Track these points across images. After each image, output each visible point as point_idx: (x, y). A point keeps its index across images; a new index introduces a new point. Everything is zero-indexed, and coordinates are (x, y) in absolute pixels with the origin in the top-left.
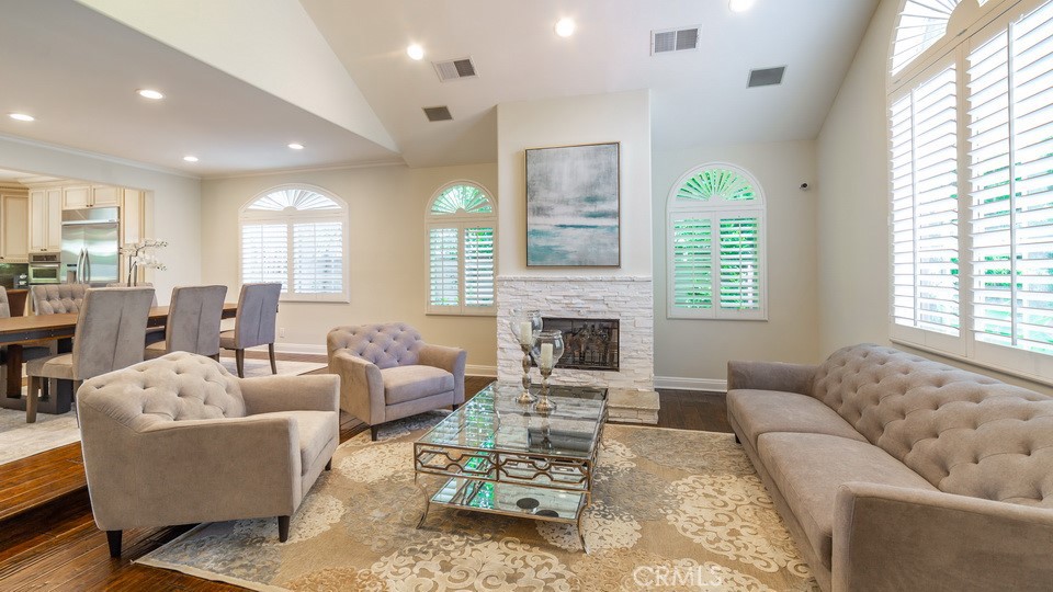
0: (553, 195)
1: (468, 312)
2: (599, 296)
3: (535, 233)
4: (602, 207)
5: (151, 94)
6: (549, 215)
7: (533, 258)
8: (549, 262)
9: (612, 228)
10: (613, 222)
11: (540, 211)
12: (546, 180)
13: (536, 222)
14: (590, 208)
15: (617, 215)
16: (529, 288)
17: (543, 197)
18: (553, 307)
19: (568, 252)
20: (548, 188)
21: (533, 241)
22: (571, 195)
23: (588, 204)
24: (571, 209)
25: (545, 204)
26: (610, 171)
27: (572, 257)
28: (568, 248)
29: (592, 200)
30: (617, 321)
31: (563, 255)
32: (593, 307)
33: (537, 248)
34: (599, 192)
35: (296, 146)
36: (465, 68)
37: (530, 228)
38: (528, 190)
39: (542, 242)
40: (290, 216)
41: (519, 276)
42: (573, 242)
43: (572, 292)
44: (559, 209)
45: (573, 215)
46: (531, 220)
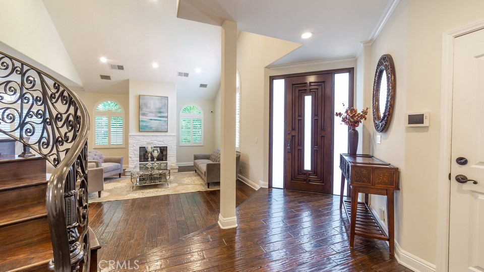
0: (148, 110)
1: (112, 147)
2: (162, 140)
3: (142, 121)
4: (163, 115)
6: (147, 116)
7: (141, 129)
8: (147, 130)
9: (166, 121)
10: (166, 119)
11: (144, 114)
12: (146, 105)
13: (142, 118)
14: (159, 115)
15: (167, 117)
16: (140, 138)
17: (144, 110)
20: (147, 108)
21: (141, 123)
22: (154, 111)
24: (154, 115)
25: (145, 112)
26: (165, 104)
27: (154, 129)
28: (153, 126)
29: (160, 112)
30: (167, 147)
31: (151, 128)
32: (160, 143)
33: (143, 126)
34: (162, 110)
36: (121, 68)
37: (140, 119)
38: (140, 107)
39: (144, 124)
41: (137, 134)
42: (154, 124)
43: (154, 139)
44: (150, 114)
45: (154, 116)
46: (141, 117)
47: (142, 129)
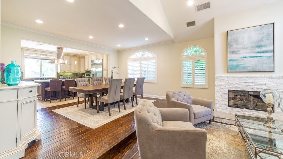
0: (239, 46)
1: (196, 87)
2: (263, 83)
3: (231, 60)
5: (121, 26)
6: (238, 54)
8: (238, 70)
10: (271, 54)
11: (233, 52)
12: (236, 41)
13: (231, 56)
14: (259, 50)
15: (272, 52)
16: (229, 79)
17: (235, 47)
18: (240, 86)
19: (247, 67)
21: (230, 63)
22: (249, 45)
23: (257, 48)
24: (248, 51)
25: (236, 50)
27: (249, 68)
29: (259, 46)
31: (245, 68)
33: (232, 65)
34: (262, 43)
35: (147, 39)
36: (207, 5)
37: (229, 59)
38: (228, 45)
39: (235, 63)
40: (140, 59)
41: (225, 75)
42: (250, 63)
43: (249, 81)
44: (243, 51)
45: (249, 53)
46: (229, 55)
47: (231, 69)
